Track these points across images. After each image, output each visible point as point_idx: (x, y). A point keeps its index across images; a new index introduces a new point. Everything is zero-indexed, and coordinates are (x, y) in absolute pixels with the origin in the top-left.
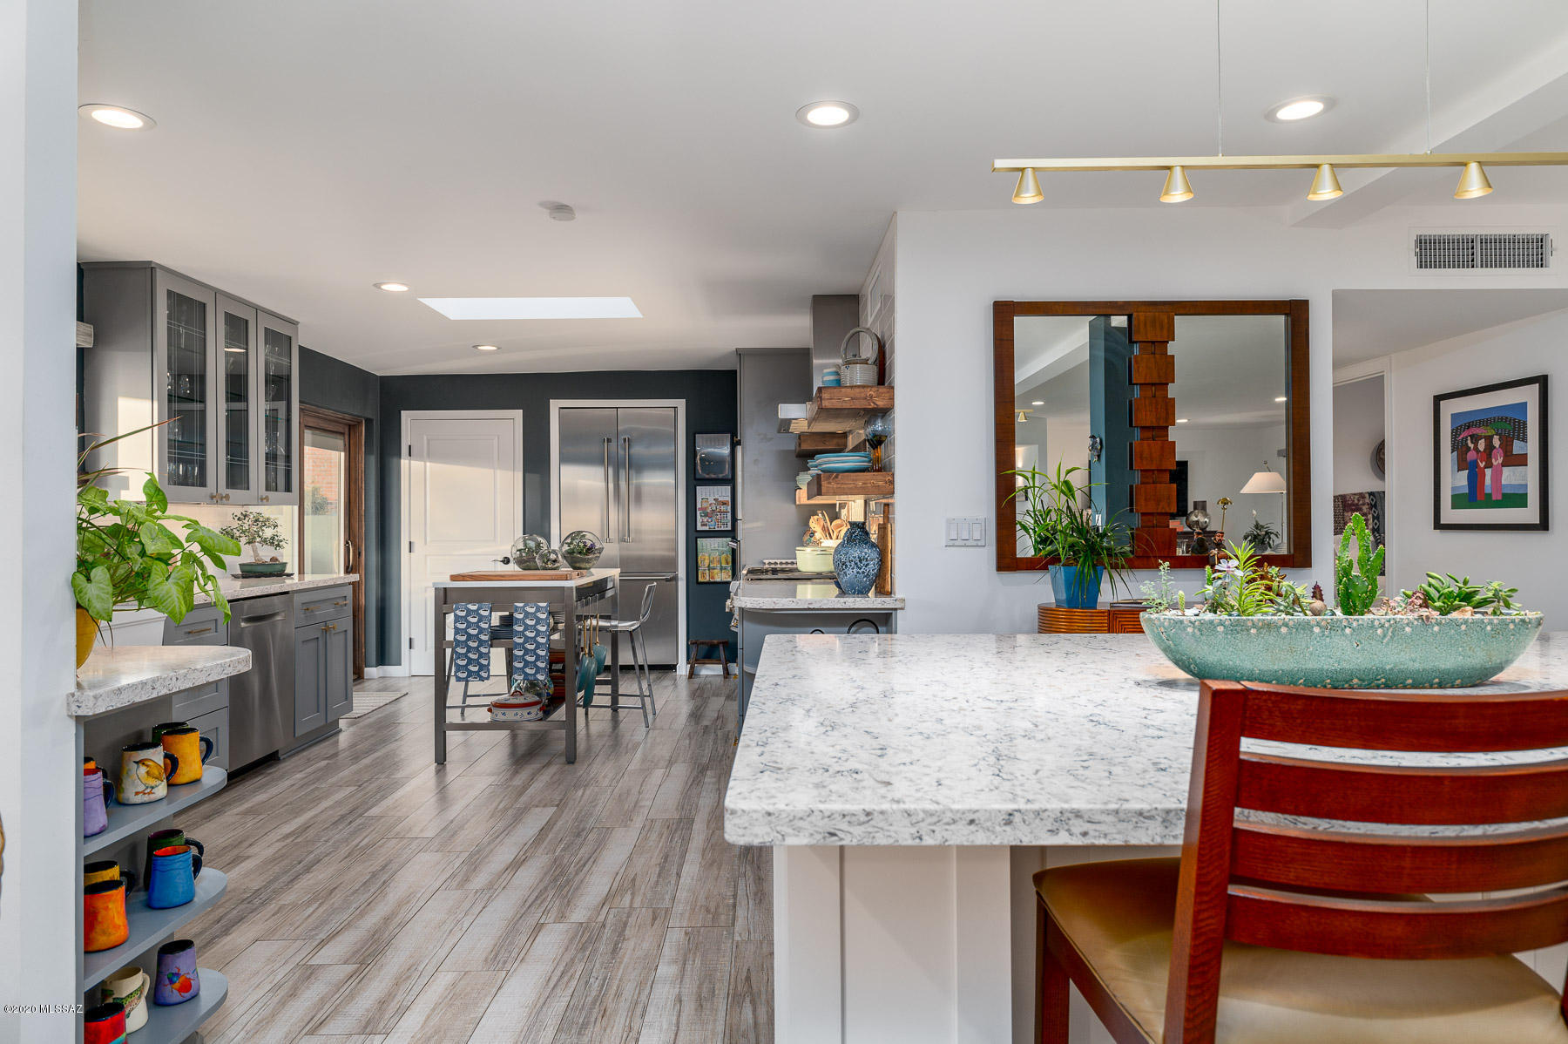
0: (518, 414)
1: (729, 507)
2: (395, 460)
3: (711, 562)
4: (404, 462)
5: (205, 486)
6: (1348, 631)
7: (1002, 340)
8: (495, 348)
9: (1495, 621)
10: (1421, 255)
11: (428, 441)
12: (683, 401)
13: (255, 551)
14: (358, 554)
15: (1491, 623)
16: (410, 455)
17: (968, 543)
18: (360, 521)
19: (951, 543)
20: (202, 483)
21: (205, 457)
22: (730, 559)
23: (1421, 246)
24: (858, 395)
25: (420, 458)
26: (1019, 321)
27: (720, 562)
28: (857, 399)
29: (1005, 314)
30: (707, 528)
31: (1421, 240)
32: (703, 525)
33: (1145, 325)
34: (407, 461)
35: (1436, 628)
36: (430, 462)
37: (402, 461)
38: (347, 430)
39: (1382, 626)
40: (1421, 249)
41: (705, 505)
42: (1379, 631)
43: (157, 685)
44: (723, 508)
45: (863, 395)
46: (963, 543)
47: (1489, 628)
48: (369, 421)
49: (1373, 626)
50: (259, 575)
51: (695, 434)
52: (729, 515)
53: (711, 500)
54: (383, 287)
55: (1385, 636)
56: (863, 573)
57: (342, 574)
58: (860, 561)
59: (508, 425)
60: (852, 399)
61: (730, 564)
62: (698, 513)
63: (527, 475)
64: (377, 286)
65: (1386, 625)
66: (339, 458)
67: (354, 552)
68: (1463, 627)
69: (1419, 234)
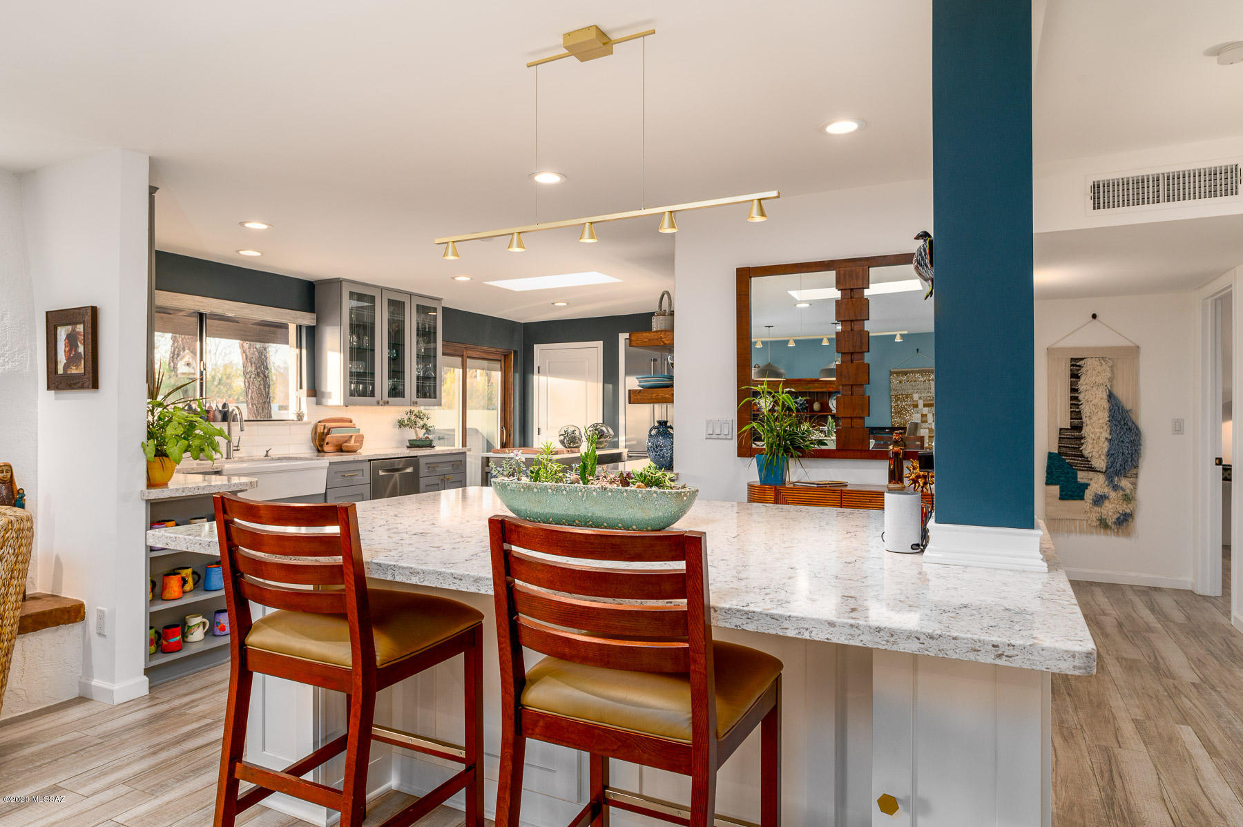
0: (600, 344)
2: (531, 376)
4: (536, 377)
5: (374, 396)
6: (564, 492)
7: (741, 295)
8: (565, 304)
9: (644, 492)
10: (1094, 199)
11: (549, 363)
13: (416, 432)
14: (509, 435)
15: (641, 492)
16: (539, 373)
17: (720, 437)
18: (510, 413)
19: (709, 437)
20: (372, 394)
21: (374, 380)
23: (1094, 191)
24: (653, 338)
25: (545, 374)
26: (755, 281)
28: (652, 340)
29: (744, 277)
31: (1094, 185)
33: (845, 277)
34: (537, 377)
35: (610, 494)
36: (550, 377)
37: (534, 376)
38: (503, 358)
39: (581, 491)
40: (1094, 193)
42: (580, 493)
43: (186, 491)
45: (656, 337)
46: (717, 436)
47: (640, 495)
48: (515, 352)
49: (576, 491)
50: (418, 446)
54: (456, 278)
55: (583, 496)
56: (659, 455)
57: (461, 447)
58: (657, 447)
59: (593, 351)
60: (650, 340)
63: (605, 384)
64: (453, 278)
65: (583, 490)
66: (497, 376)
67: (506, 434)
68: (625, 494)
69: (1096, 180)
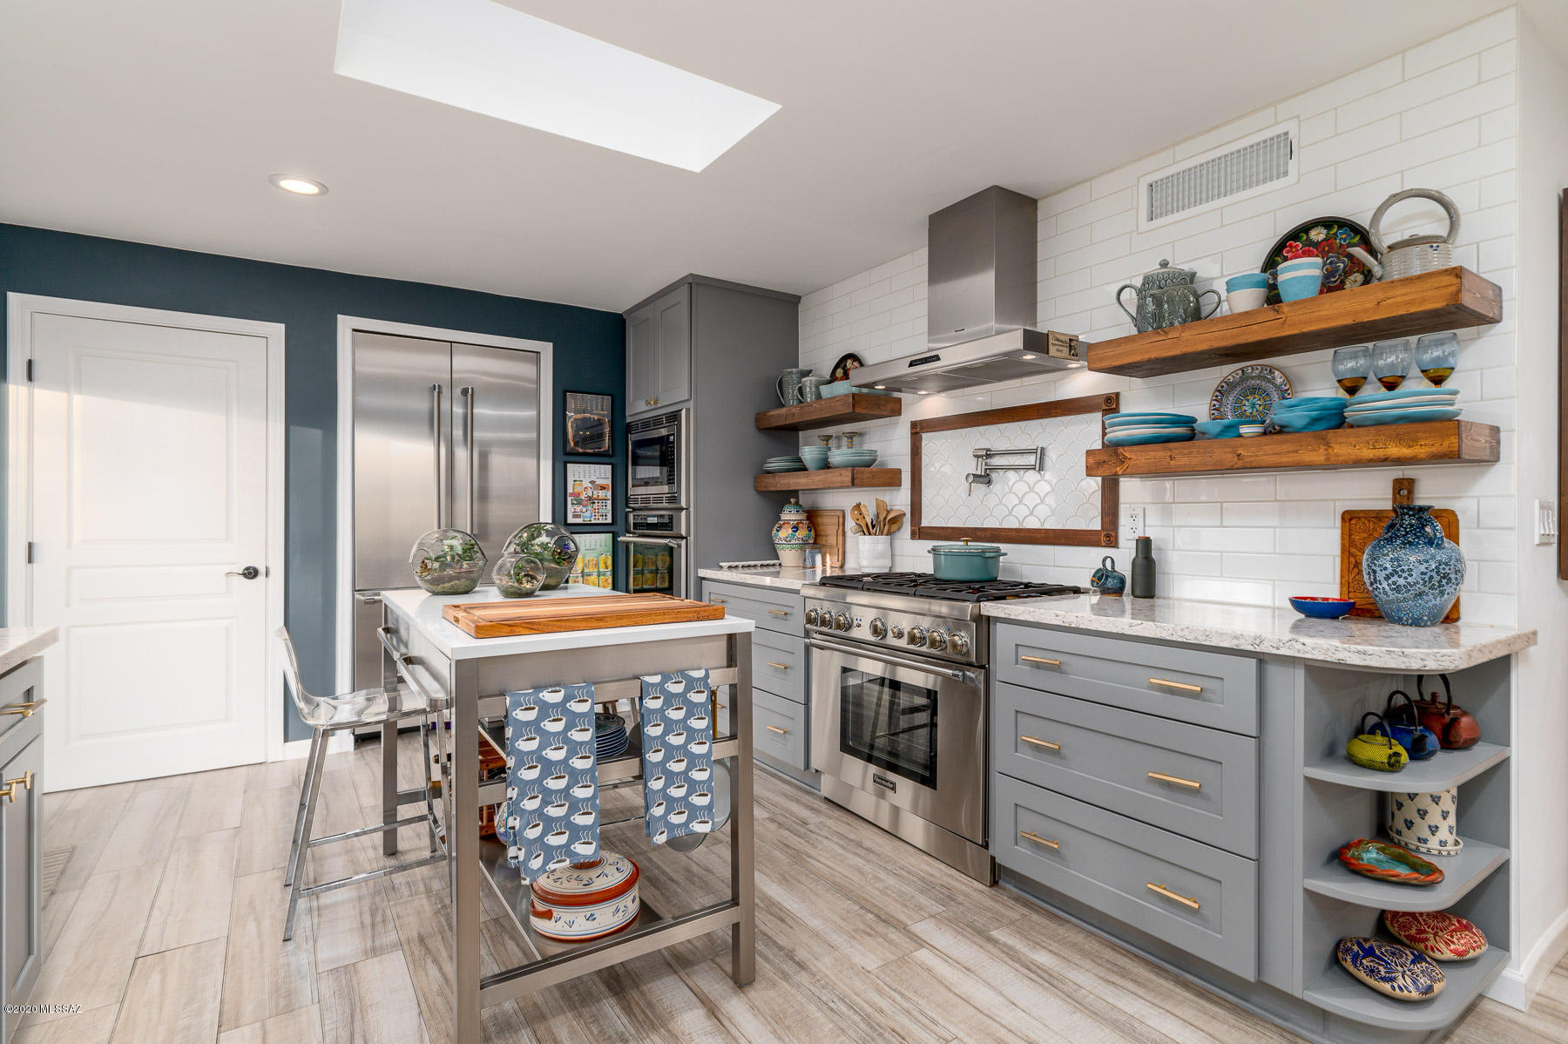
0: (277, 331)
1: (610, 492)
3: (586, 565)
4: (16, 392)
12: (550, 346)
16: (30, 378)
22: (610, 562)
25: (56, 385)
27: (597, 565)
30: (579, 521)
32: (575, 516)
34: (23, 390)
36: (80, 392)
37: (12, 388)
41: (578, 489)
44: (602, 494)
51: (565, 392)
52: (609, 503)
53: (586, 484)
59: (254, 343)
61: (610, 568)
62: (569, 499)
63: (292, 428)
